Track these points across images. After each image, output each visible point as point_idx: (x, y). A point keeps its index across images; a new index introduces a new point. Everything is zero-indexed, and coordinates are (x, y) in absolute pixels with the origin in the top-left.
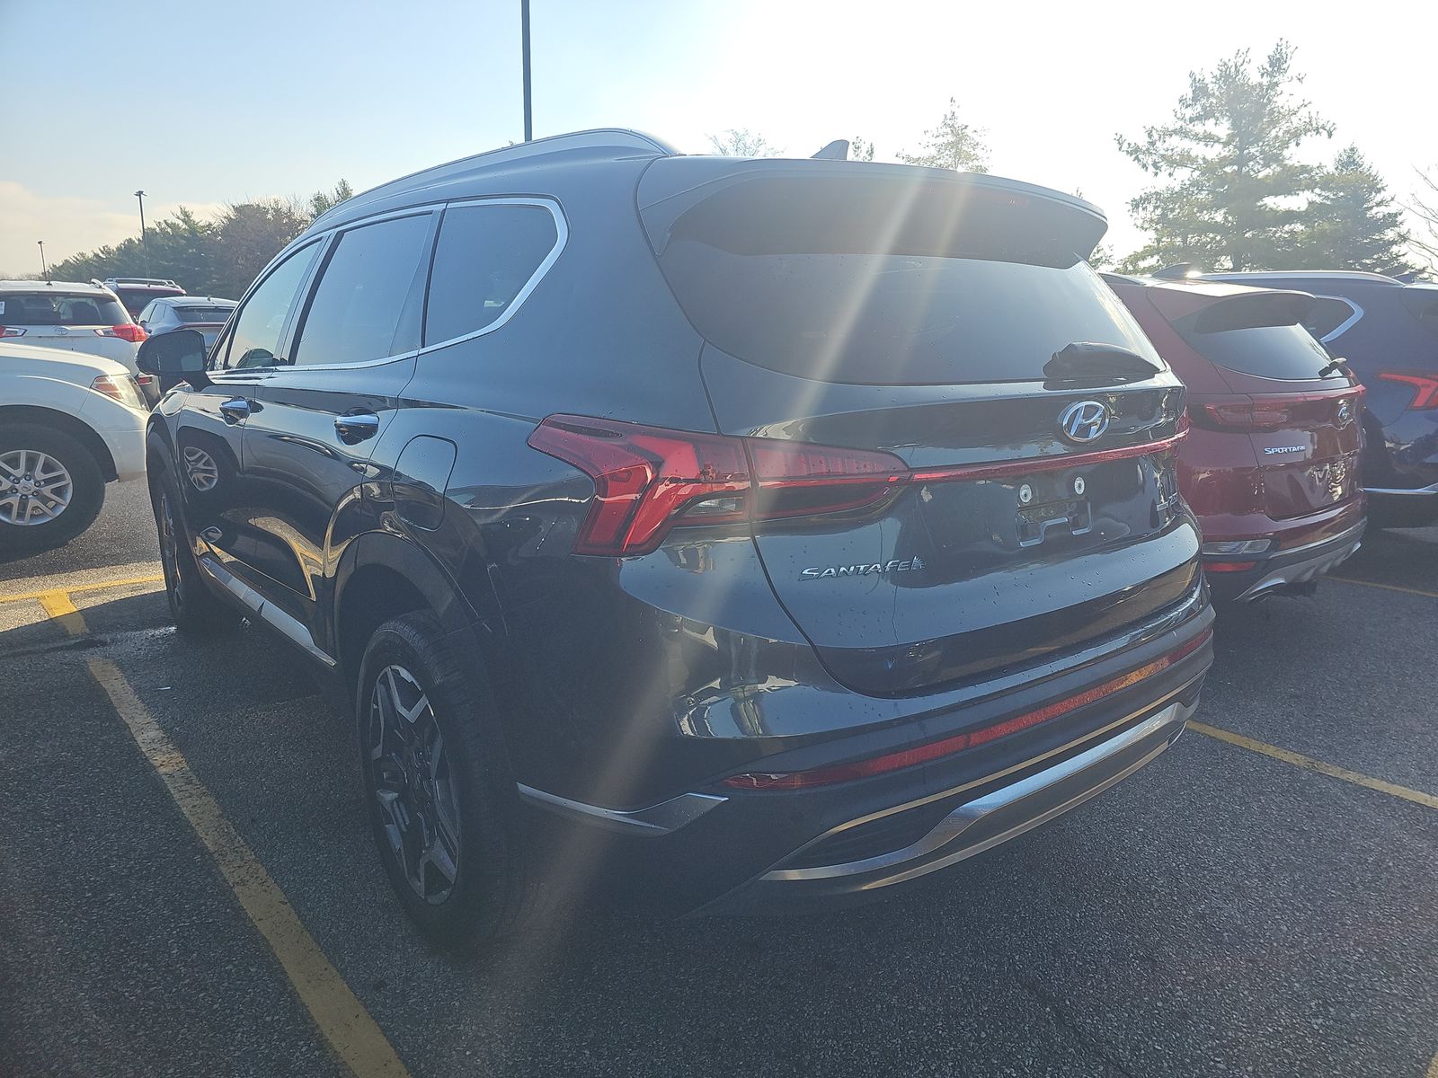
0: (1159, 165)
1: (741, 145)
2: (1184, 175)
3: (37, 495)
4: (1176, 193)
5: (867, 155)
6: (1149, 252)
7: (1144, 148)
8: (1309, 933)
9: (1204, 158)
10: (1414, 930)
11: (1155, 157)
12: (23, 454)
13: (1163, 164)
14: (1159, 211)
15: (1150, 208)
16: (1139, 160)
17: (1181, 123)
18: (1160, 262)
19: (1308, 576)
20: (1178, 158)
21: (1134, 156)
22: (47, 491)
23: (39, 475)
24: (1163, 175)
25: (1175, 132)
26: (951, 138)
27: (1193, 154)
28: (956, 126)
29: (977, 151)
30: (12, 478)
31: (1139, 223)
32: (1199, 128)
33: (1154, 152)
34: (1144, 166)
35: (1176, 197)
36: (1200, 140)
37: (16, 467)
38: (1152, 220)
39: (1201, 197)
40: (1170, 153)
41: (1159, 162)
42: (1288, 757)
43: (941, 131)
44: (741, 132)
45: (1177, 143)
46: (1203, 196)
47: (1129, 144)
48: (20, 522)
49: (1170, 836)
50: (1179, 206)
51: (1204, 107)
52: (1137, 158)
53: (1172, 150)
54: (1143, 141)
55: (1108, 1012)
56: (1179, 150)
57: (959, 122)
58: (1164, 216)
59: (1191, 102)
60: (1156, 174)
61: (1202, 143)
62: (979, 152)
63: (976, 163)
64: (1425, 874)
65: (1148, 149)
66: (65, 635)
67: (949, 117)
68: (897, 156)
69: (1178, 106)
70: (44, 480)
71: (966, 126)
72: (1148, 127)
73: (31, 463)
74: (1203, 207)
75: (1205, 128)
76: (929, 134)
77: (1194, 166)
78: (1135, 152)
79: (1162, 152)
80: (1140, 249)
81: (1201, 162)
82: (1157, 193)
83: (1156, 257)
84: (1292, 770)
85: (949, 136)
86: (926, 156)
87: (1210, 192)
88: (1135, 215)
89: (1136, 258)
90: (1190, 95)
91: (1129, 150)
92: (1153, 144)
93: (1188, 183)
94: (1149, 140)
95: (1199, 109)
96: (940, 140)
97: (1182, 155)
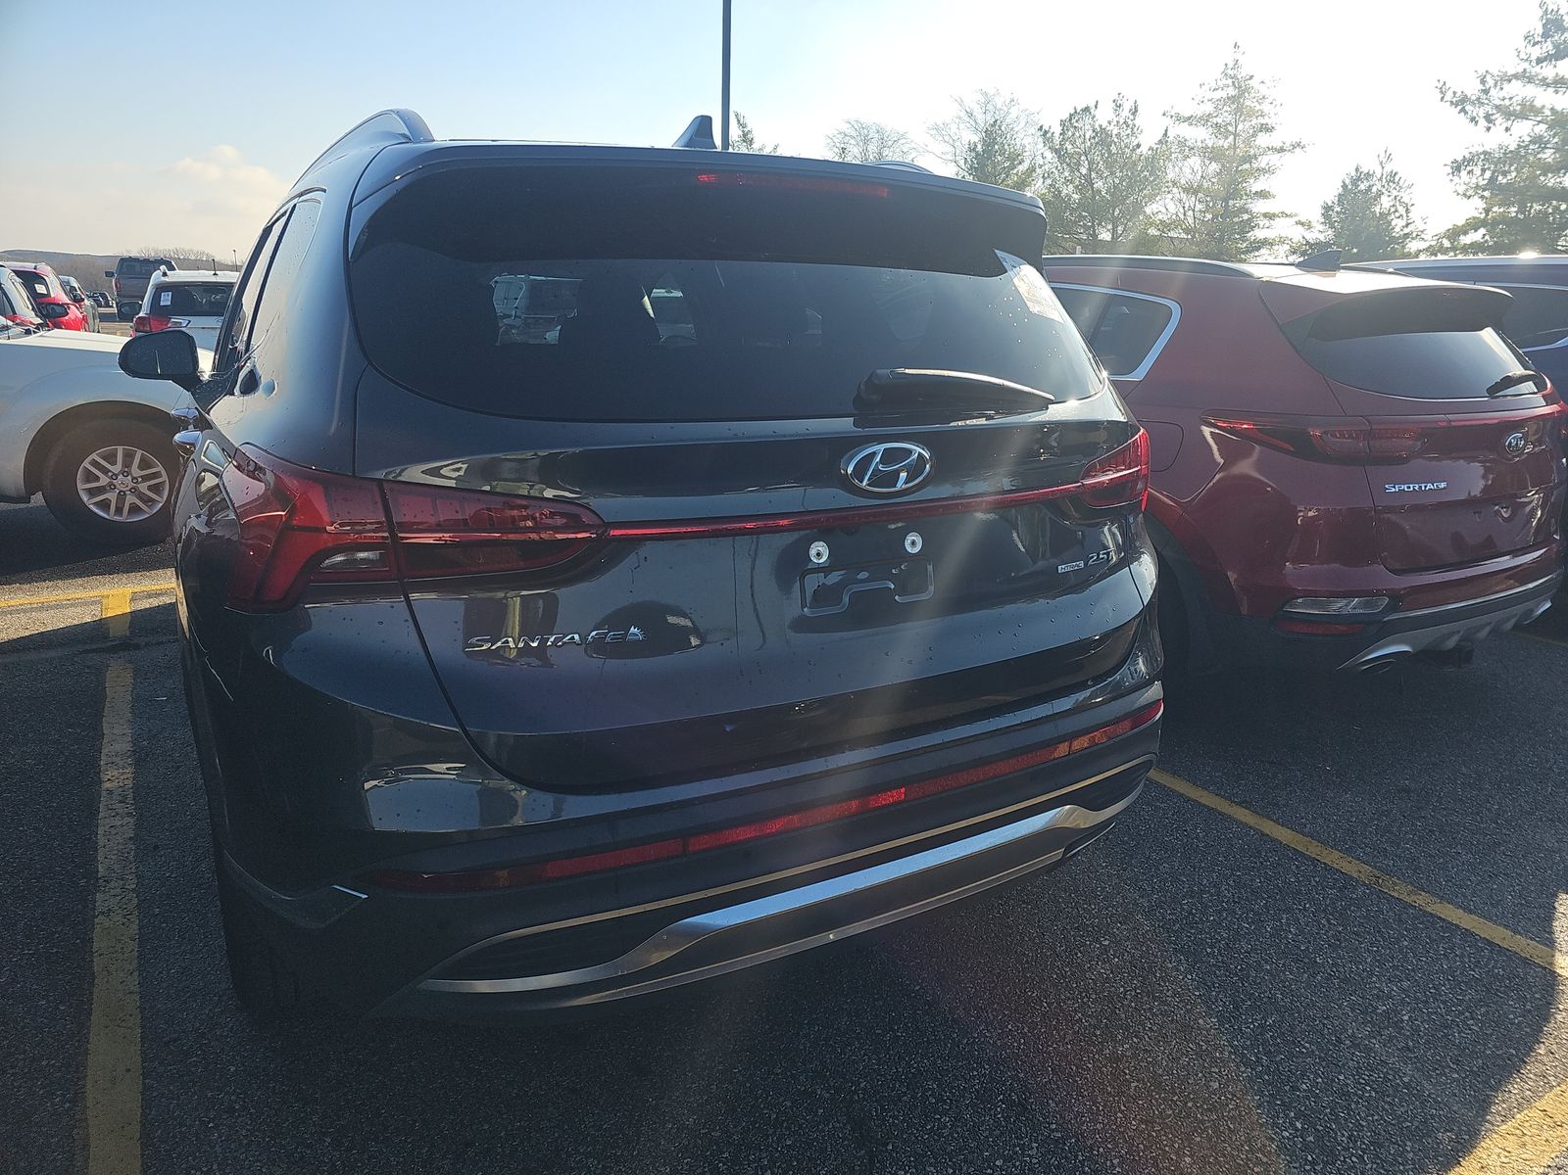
0: (1493, 117)
1: (990, 107)
2: (1523, 129)
3: (134, 491)
4: (1511, 152)
5: (1129, 115)
6: (1473, 225)
7: (1474, 98)
8: (1243, 1094)
9: (1552, 109)
10: (1386, 1107)
11: (1488, 108)
12: (120, 450)
13: (1499, 118)
14: (1488, 174)
15: (1477, 171)
16: (1466, 113)
17: (1526, 65)
18: (1487, 237)
19: (1451, 643)
20: (1518, 108)
21: (1460, 107)
22: (143, 487)
23: (136, 471)
24: (1498, 129)
25: (1516, 76)
26: (1232, 92)
27: (1538, 104)
28: (1239, 77)
29: (1263, 107)
30: (110, 474)
31: (1461, 189)
32: (1548, 71)
33: (1486, 102)
34: (1473, 119)
35: (1513, 157)
36: (1548, 85)
37: (114, 463)
38: (1477, 187)
39: (1544, 156)
40: (1507, 102)
41: (1492, 115)
42: (1350, 867)
43: (1220, 84)
44: (991, 91)
45: (1518, 91)
46: (1548, 155)
47: (1455, 93)
48: (117, 518)
49: (1138, 954)
50: (1516, 169)
51: (1556, 46)
52: (1463, 110)
53: (1511, 99)
54: (1472, 89)
55: (931, 1165)
56: (1519, 98)
57: (1243, 73)
58: (1493, 180)
59: (1540, 39)
60: (1488, 129)
61: (1551, 90)
62: (1266, 107)
63: (1261, 120)
64: (1446, 1035)
65: (1478, 99)
66: (106, 637)
67: (1230, 66)
68: (1164, 115)
69: (1521, 44)
70: (141, 477)
71: (1251, 77)
72: (1482, 71)
73: (129, 457)
74: (1547, 169)
75: (1555, 71)
76: (1206, 87)
77: (1539, 119)
78: (1461, 102)
79: (1498, 102)
80: (1461, 222)
81: (1548, 113)
82: (1485, 153)
83: (1482, 231)
84: (1347, 882)
85: (1232, 88)
86: (1200, 114)
87: (1557, 150)
88: (1456, 179)
89: (1455, 233)
90: (1540, 30)
91: (1454, 100)
92: (1486, 92)
93: (1528, 139)
94: (1481, 87)
95: (1551, 47)
96: (1220, 94)
97: (1523, 105)
